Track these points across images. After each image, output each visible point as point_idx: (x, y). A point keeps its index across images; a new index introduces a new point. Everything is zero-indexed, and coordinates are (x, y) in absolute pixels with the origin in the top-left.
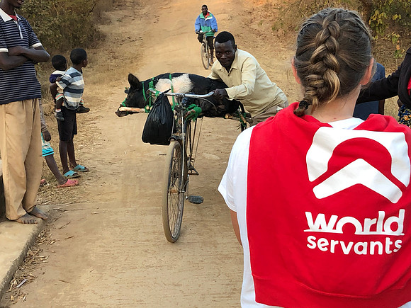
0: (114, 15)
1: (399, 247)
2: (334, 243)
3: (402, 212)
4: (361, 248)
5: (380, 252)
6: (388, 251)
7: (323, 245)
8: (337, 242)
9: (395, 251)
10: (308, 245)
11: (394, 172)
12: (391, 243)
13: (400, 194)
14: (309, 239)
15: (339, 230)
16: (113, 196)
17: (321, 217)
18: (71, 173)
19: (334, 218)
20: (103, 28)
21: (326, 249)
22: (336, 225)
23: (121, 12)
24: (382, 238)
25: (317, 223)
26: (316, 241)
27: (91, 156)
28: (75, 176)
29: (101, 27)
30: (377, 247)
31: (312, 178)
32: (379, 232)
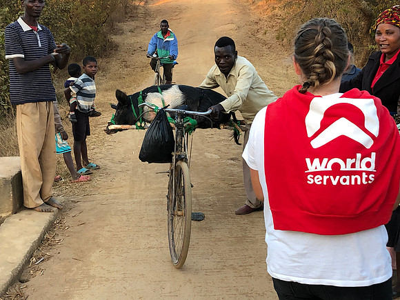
0: (126, 26)
1: (373, 179)
2: (326, 178)
3: (373, 154)
4: (345, 180)
5: (359, 183)
6: (364, 182)
7: (319, 180)
8: (328, 177)
9: (370, 182)
10: (308, 182)
11: (367, 126)
12: (367, 176)
13: (372, 142)
14: (309, 177)
15: (329, 168)
16: (121, 189)
17: (317, 161)
18: (84, 170)
19: (325, 160)
20: (116, 39)
21: (320, 183)
22: (327, 164)
23: (133, 23)
24: (360, 173)
25: (314, 165)
26: (313, 178)
27: (102, 156)
28: (88, 173)
29: (113, 37)
30: (356, 179)
31: (310, 135)
32: (358, 168)
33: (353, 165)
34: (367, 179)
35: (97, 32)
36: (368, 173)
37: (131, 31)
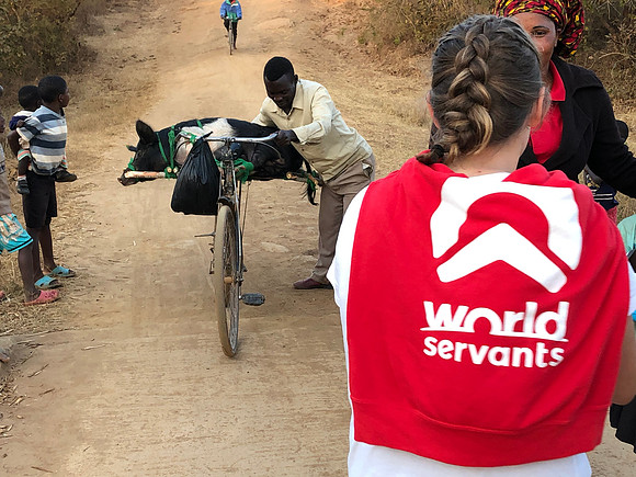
0: (109, 21)
1: (560, 358)
2: (461, 347)
3: (564, 306)
4: (499, 356)
5: (528, 364)
6: (541, 364)
7: (447, 350)
8: (464, 346)
9: (553, 364)
10: (426, 351)
12: (546, 351)
13: (562, 280)
14: (428, 341)
15: (469, 328)
16: (117, 317)
18: (46, 280)
19: (462, 309)
21: (449, 356)
23: (119, 16)
24: (531, 343)
25: (440, 318)
26: (436, 345)
27: (78, 250)
28: (54, 286)
30: (523, 356)
31: (438, 253)
32: (527, 333)
35: (60, 30)
37: (118, 29)
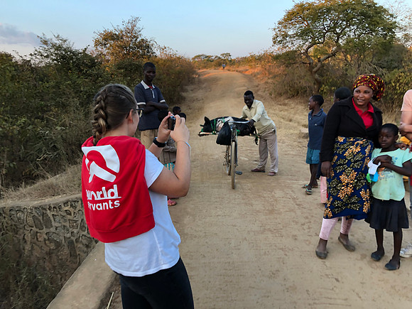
1: (118, 204)
3: (115, 186)
4: (99, 207)
5: (108, 208)
6: (111, 207)
9: (116, 207)
11: (108, 166)
12: (112, 203)
13: (115, 178)
20: (184, 94)
23: (192, 86)
24: (107, 201)
30: (106, 206)
32: (106, 198)
33: (102, 196)
34: (113, 205)
35: (175, 91)
36: (113, 201)
37: (192, 90)
